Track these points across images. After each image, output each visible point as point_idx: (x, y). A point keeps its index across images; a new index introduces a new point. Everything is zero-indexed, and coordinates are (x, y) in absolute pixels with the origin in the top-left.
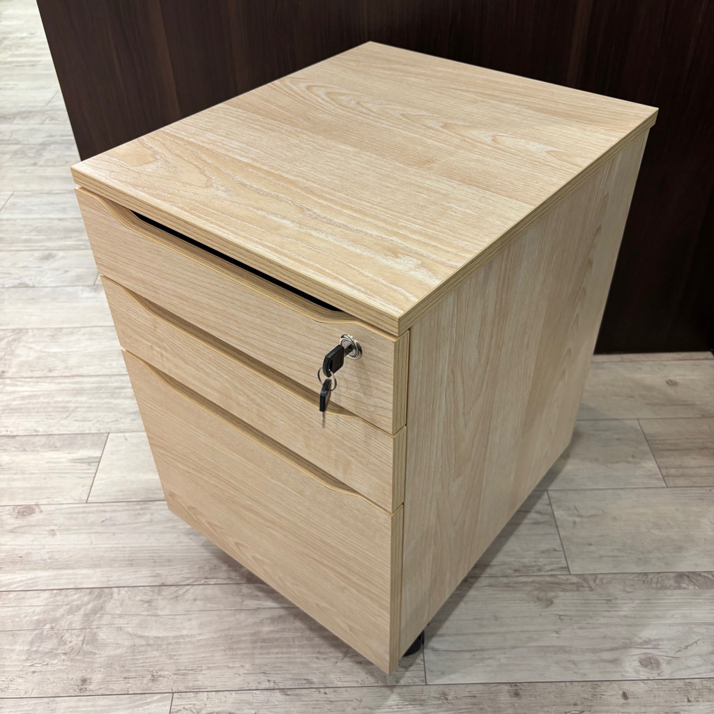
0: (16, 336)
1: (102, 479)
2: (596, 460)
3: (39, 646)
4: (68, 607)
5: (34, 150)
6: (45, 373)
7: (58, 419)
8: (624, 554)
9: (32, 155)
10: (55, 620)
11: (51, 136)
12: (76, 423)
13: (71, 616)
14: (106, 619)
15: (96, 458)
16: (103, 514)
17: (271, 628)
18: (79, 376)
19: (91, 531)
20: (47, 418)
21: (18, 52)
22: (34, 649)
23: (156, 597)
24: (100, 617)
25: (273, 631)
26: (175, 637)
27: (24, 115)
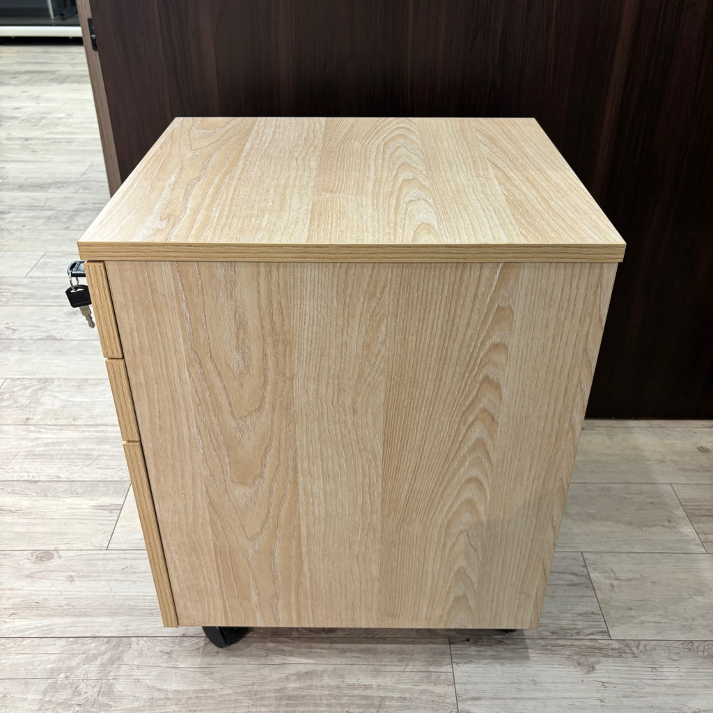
0: (42, 385)
1: (124, 527)
2: (631, 523)
3: (53, 696)
4: (85, 656)
5: (67, 216)
6: (70, 421)
7: (81, 466)
8: (667, 621)
9: (64, 220)
10: (70, 669)
11: (84, 204)
12: (98, 470)
13: (87, 666)
14: (124, 670)
15: (118, 505)
16: (124, 561)
17: (297, 685)
18: (103, 425)
19: (111, 579)
20: (70, 465)
21: (55, 130)
22: (47, 699)
23: (177, 648)
24: (117, 668)
25: (299, 688)
26: (195, 691)
27: (59, 185)
